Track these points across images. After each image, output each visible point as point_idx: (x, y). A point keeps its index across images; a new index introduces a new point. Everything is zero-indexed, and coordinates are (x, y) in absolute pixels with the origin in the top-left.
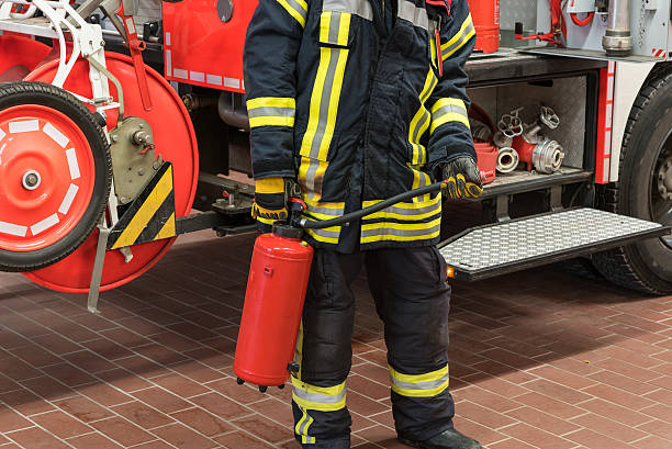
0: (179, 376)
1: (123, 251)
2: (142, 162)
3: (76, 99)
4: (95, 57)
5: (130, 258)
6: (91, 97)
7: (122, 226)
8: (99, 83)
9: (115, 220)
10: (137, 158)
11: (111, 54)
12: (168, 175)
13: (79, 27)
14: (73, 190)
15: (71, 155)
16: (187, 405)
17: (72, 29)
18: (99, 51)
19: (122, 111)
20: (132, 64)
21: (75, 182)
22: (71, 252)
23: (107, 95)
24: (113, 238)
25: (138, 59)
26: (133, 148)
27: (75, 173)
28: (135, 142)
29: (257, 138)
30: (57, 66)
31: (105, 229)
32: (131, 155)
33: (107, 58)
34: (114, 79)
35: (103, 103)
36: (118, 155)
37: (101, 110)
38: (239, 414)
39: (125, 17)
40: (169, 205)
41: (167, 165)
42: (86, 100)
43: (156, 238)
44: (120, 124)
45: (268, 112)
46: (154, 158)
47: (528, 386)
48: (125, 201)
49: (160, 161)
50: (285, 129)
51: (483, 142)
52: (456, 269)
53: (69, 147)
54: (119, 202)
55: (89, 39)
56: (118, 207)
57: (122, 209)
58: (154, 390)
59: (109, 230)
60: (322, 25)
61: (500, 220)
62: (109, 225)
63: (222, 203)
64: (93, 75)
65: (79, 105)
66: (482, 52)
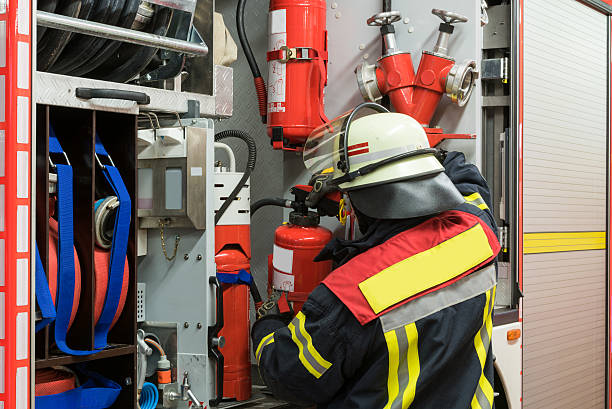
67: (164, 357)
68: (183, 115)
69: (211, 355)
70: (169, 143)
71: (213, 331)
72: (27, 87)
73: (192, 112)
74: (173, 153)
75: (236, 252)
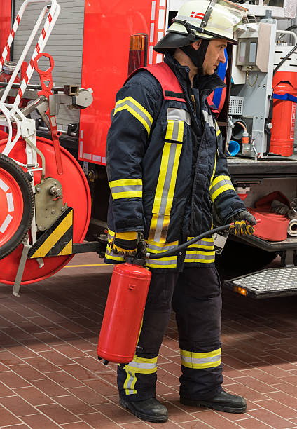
0: (69, 346)
1: (38, 260)
2: (54, 206)
3: (15, 162)
4: (30, 139)
5: (42, 265)
6: (25, 163)
7: (39, 244)
8: (31, 155)
9: (35, 240)
10: (51, 203)
11: (40, 138)
12: (70, 216)
13: (21, 121)
14: (9, 219)
15: (10, 197)
16: (71, 362)
17: (17, 121)
18: (32, 136)
19: (44, 173)
20: (52, 145)
21: (11, 214)
22: (5, 256)
23: (35, 163)
24: (32, 251)
25: (56, 142)
26: (49, 197)
27: (11, 208)
28: (50, 193)
29: (119, 206)
30: (6, 143)
31: (27, 245)
32: (47, 202)
33: (37, 140)
34: (40, 153)
35: (32, 167)
36: (39, 201)
37: (30, 171)
38: (102, 370)
39: (50, 116)
40: (69, 235)
41: (70, 209)
42: (22, 165)
43: (60, 254)
44: (42, 181)
45: (126, 189)
46: (62, 205)
47: (293, 372)
48: (41, 229)
49: (66, 206)
50: (137, 199)
51: (280, 214)
52: (247, 290)
53: (8, 192)
54: (38, 229)
55: (27, 128)
56: (37, 233)
57: (39, 234)
58: (52, 352)
59: (30, 247)
60: (168, 128)
61: (288, 266)
62: (31, 243)
63: (104, 237)
64: (28, 150)
65: (17, 166)
66: (280, 156)
67: (246, 131)
68: (262, 17)
69: (265, 132)
70: (252, 31)
71: (267, 121)
72: (164, 5)
73: (268, 15)
74: (254, 35)
75: (288, 85)
